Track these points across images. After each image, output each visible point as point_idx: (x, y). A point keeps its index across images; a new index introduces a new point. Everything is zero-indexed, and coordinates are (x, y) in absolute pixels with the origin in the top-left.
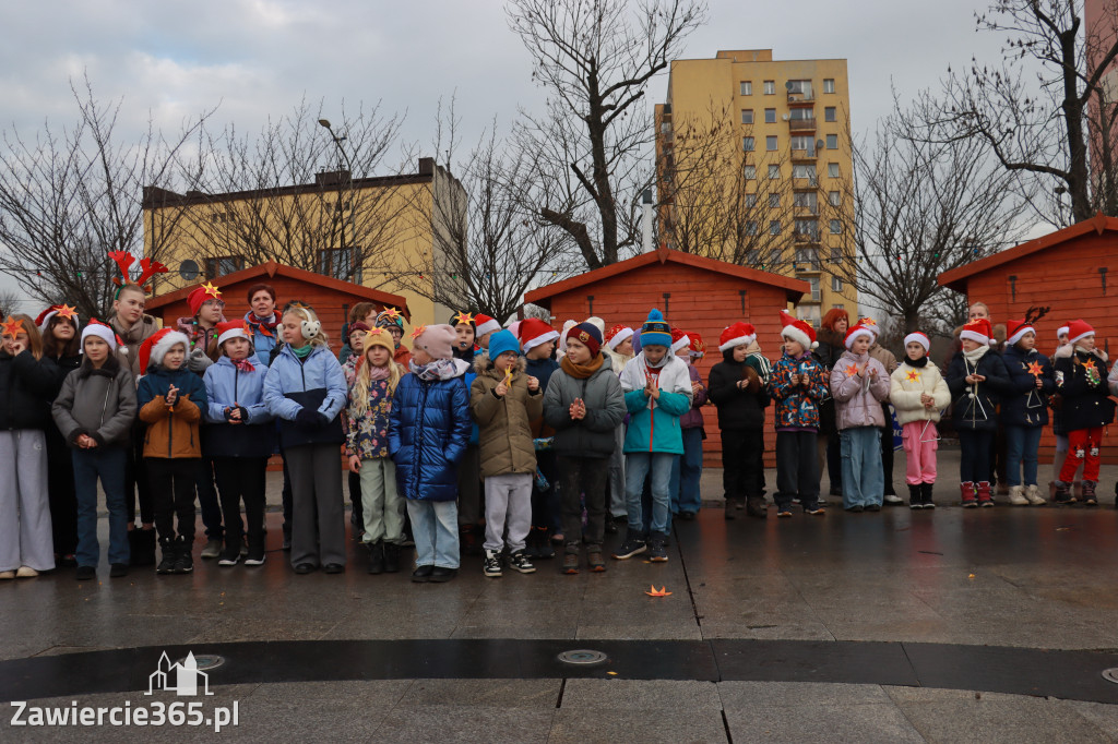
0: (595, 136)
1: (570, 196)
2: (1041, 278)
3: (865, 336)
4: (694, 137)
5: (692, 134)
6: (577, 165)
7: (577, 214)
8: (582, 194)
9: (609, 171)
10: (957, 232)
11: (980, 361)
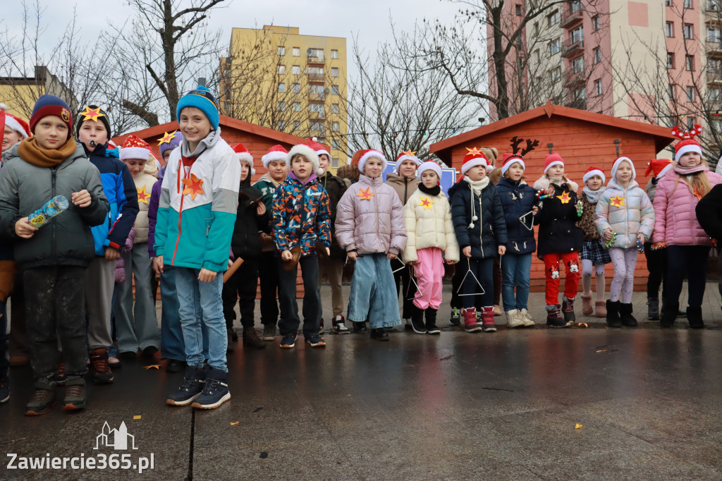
0: (166, 46)
1: (147, 93)
2: (507, 150)
3: (376, 158)
4: (243, 58)
5: (241, 55)
6: (151, 66)
7: (152, 107)
8: (158, 92)
9: (176, 75)
10: (431, 127)
11: (483, 191)
